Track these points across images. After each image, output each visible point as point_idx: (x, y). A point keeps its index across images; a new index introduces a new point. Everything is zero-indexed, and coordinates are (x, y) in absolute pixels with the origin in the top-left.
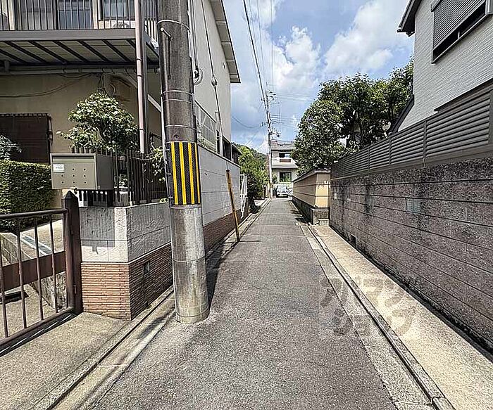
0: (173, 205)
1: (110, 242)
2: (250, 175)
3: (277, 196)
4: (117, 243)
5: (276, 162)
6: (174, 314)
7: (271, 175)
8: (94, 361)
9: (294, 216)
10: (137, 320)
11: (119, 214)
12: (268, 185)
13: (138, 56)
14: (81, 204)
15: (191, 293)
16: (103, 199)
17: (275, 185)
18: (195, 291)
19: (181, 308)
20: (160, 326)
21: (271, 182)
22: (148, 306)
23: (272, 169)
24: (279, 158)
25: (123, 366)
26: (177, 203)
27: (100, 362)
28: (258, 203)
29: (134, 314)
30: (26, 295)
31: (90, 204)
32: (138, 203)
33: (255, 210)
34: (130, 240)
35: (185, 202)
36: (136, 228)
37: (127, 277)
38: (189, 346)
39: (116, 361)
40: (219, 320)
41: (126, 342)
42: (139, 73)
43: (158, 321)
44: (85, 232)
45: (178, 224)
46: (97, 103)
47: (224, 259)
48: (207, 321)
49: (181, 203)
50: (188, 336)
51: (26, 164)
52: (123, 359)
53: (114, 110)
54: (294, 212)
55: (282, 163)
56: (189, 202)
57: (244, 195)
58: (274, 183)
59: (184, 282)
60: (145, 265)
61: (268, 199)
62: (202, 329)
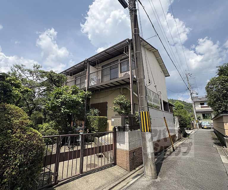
0: (142, 132)
1: (124, 143)
2: (180, 117)
3: (203, 128)
4: (126, 143)
5: (199, 108)
6: (144, 174)
7: (196, 116)
8: (120, 180)
9: (213, 141)
10: (131, 173)
11: (127, 134)
12: (195, 121)
13: (131, 83)
14: (117, 130)
15: (149, 166)
16: (122, 129)
17: (200, 121)
18: (151, 165)
19: (146, 172)
20: (139, 177)
21: (196, 119)
22: (135, 169)
23: (196, 112)
24: (200, 106)
25: (128, 185)
26: (143, 131)
27: (122, 181)
28: (188, 132)
29: (131, 170)
30: (102, 157)
31: (119, 130)
32: (131, 131)
33: (186, 135)
34: (129, 143)
35: (146, 131)
36: (131, 139)
37: (128, 156)
38: (149, 186)
39: (126, 183)
40: (161, 181)
41: (128, 179)
42: (131, 87)
43: (138, 175)
44: (118, 139)
45: (144, 138)
46: (120, 98)
47: (166, 158)
48: (157, 180)
49: (144, 131)
50: (149, 183)
51: (102, 117)
52: (128, 183)
53: (124, 99)
54: (214, 139)
55: (202, 109)
56: (147, 131)
57: (177, 127)
58: (199, 120)
59: (147, 161)
60: (134, 152)
61: (196, 130)
62: (154, 182)
